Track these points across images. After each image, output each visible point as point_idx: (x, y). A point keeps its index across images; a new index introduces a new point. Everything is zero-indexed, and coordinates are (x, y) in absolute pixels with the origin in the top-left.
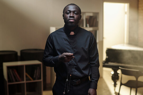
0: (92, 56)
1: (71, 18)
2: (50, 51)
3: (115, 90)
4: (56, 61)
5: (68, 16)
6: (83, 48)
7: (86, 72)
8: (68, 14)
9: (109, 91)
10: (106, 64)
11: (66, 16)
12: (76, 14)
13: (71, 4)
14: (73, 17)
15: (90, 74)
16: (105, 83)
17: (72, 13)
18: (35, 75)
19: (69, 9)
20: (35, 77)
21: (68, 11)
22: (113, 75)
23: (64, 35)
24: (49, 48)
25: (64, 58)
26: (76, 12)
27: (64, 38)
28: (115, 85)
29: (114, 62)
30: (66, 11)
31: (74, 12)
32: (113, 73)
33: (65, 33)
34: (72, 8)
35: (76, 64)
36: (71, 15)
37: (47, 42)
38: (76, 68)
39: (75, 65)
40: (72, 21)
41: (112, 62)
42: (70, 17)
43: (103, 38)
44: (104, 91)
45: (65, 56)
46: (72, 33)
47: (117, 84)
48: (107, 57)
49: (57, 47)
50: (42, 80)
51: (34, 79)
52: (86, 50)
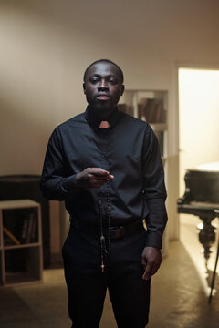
0: (149, 176)
1: (101, 93)
2: (57, 164)
3: (206, 265)
4: (70, 186)
5: (95, 87)
6: (128, 157)
7: (137, 211)
8: (94, 82)
9: (193, 268)
10: (185, 206)
11: (90, 87)
12: (113, 83)
13: (101, 61)
14: (106, 90)
15: (145, 214)
16: (184, 250)
17: (103, 81)
18: (24, 232)
19: (98, 72)
20: (24, 236)
21: (95, 78)
22: (201, 230)
23: (87, 130)
24: (55, 158)
25: (89, 178)
26: (111, 79)
27: (87, 137)
28: (207, 254)
29: (202, 201)
30: (90, 77)
31: (107, 78)
32: (201, 226)
33: (87, 126)
34: (102, 70)
35: (113, 192)
36: (100, 84)
37: (50, 146)
38: (113, 202)
39: (112, 195)
40: (103, 98)
41: (198, 201)
42: (100, 89)
43: (178, 150)
44: (182, 269)
45: (90, 175)
46: (105, 125)
47: (210, 252)
48: (188, 190)
49: (72, 156)
50: (40, 243)
51: (23, 242)
52: (136, 161)
